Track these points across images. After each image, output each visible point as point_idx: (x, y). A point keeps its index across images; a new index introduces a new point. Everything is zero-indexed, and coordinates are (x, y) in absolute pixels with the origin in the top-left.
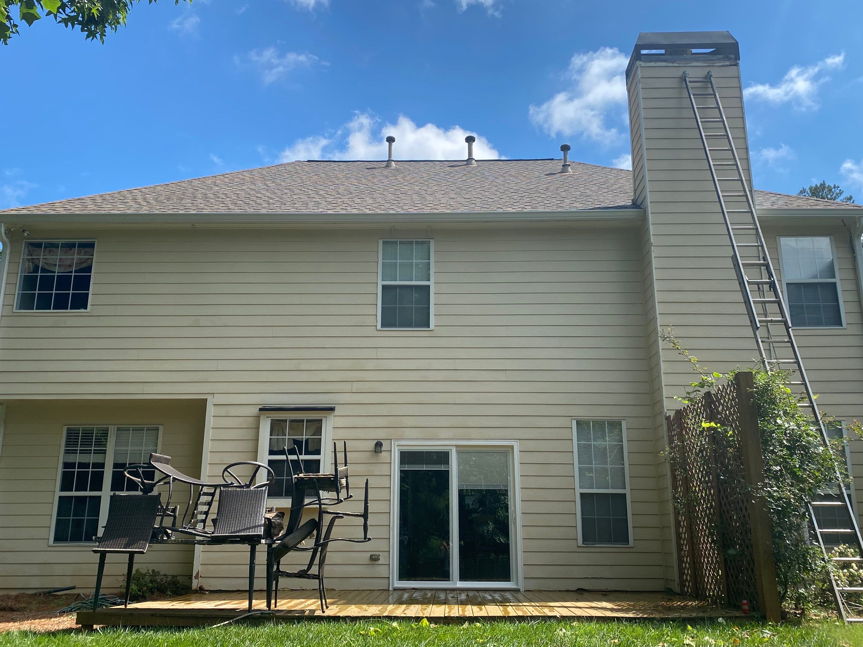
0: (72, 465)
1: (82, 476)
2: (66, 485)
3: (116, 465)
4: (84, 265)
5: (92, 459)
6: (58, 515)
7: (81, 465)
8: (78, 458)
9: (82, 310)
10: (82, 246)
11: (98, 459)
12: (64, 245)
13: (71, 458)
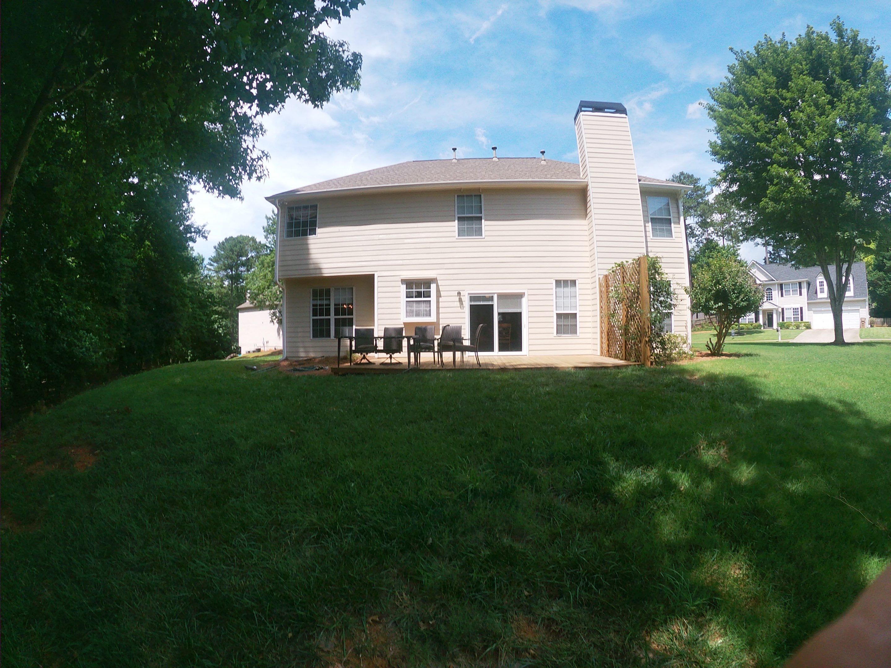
0: (316, 305)
1: (321, 310)
2: (315, 314)
3: (335, 305)
4: (314, 216)
5: (325, 302)
6: (313, 326)
7: (320, 305)
8: (319, 302)
9: (314, 236)
10: (312, 207)
11: (327, 302)
12: (304, 207)
13: (315, 303)
